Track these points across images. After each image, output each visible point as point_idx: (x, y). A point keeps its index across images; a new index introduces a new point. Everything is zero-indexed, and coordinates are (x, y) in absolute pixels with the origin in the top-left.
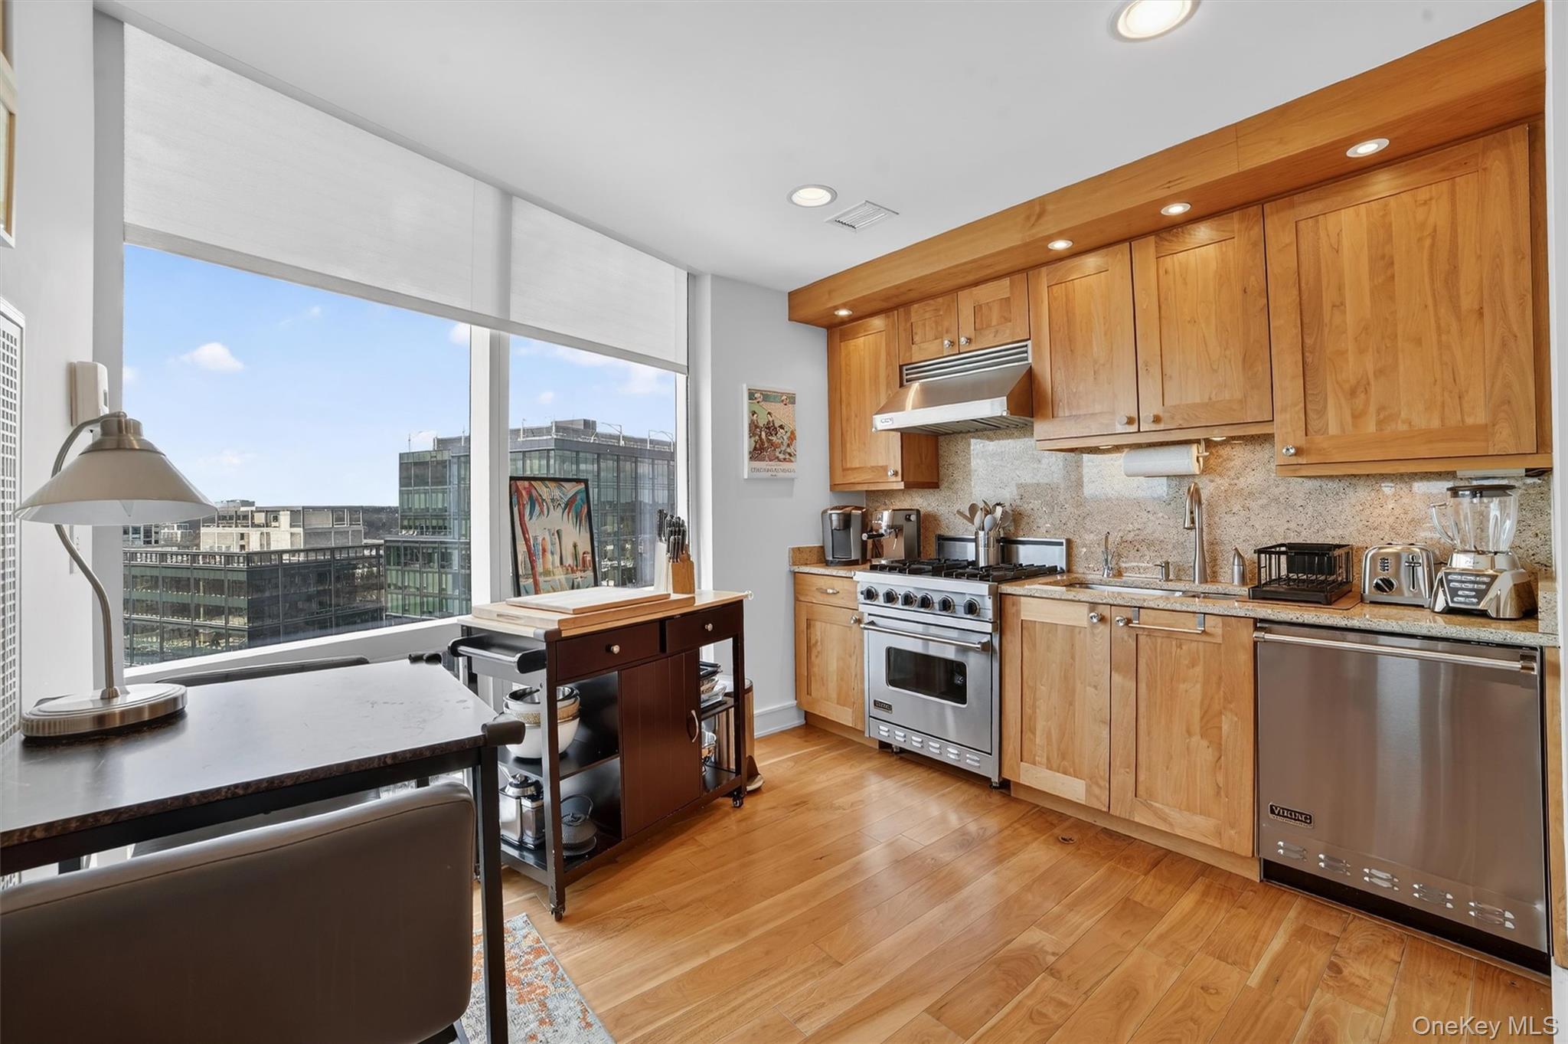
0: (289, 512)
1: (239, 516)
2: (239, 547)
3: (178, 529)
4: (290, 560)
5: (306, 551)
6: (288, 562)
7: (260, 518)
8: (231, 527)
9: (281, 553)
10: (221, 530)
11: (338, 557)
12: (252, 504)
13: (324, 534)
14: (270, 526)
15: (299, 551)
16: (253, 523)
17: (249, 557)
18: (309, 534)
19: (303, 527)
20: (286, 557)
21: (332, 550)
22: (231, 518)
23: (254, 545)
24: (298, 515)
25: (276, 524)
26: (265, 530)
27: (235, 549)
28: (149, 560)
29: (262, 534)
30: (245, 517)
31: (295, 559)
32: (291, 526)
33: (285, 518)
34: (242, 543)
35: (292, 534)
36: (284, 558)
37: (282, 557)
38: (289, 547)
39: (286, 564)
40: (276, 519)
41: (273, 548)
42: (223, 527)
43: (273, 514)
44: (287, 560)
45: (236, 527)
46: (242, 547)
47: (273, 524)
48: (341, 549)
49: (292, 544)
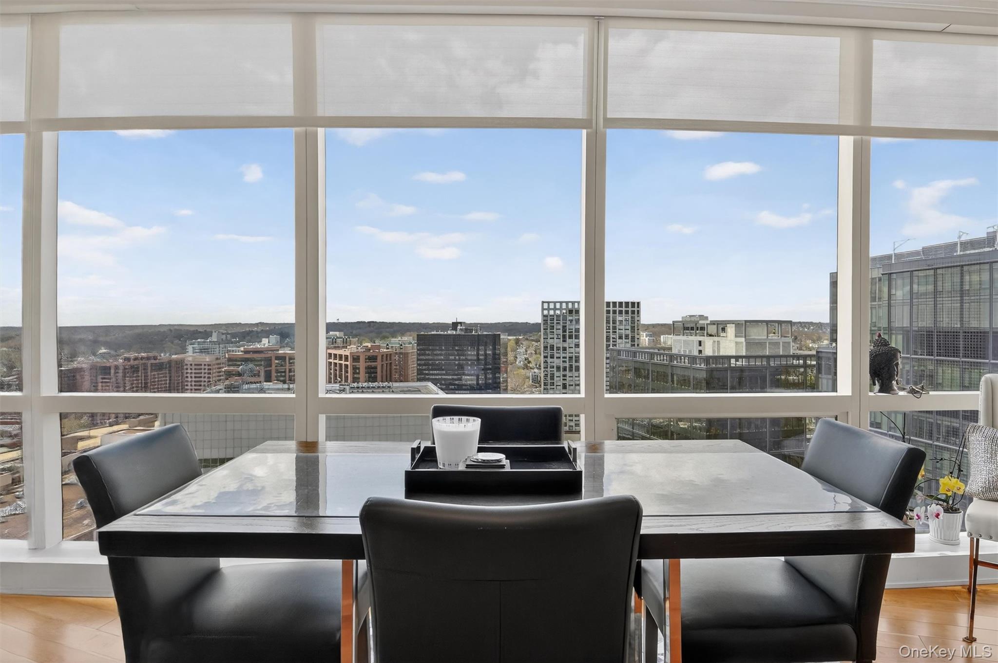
0: (734, 325)
1: (698, 328)
2: (698, 352)
3: (646, 337)
4: (736, 364)
5: (747, 357)
6: (734, 365)
7: (712, 329)
8: (692, 336)
9: (729, 358)
10: (685, 338)
11: (772, 364)
12: (707, 318)
13: (761, 344)
14: (720, 336)
15: (742, 357)
16: (707, 333)
17: (707, 360)
18: (749, 344)
19: (745, 337)
20: (733, 361)
21: (768, 358)
22: (692, 329)
23: (708, 351)
24: (743, 326)
25: (724, 334)
26: (716, 339)
27: (696, 353)
28: (640, 358)
29: (714, 342)
30: (702, 329)
31: (739, 363)
32: (736, 336)
33: (731, 330)
34: (700, 348)
35: (737, 343)
36: (732, 362)
37: (730, 362)
38: (734, 354)
39: (734, 367)
40: (723, 329)
41: (722, 353)
42: (687, 335)
43: (722, 326)
44: (734, 364)
45: (696, 335)
46: (700, 352)
47: (722, 334)
48: (774, 357)
49: (737, 351)
